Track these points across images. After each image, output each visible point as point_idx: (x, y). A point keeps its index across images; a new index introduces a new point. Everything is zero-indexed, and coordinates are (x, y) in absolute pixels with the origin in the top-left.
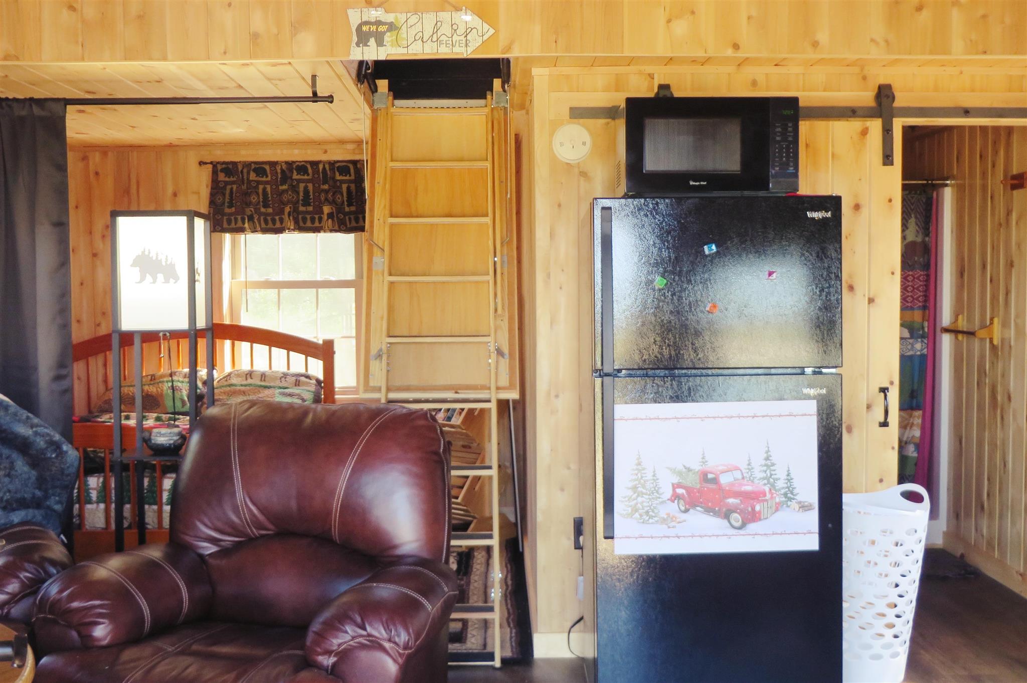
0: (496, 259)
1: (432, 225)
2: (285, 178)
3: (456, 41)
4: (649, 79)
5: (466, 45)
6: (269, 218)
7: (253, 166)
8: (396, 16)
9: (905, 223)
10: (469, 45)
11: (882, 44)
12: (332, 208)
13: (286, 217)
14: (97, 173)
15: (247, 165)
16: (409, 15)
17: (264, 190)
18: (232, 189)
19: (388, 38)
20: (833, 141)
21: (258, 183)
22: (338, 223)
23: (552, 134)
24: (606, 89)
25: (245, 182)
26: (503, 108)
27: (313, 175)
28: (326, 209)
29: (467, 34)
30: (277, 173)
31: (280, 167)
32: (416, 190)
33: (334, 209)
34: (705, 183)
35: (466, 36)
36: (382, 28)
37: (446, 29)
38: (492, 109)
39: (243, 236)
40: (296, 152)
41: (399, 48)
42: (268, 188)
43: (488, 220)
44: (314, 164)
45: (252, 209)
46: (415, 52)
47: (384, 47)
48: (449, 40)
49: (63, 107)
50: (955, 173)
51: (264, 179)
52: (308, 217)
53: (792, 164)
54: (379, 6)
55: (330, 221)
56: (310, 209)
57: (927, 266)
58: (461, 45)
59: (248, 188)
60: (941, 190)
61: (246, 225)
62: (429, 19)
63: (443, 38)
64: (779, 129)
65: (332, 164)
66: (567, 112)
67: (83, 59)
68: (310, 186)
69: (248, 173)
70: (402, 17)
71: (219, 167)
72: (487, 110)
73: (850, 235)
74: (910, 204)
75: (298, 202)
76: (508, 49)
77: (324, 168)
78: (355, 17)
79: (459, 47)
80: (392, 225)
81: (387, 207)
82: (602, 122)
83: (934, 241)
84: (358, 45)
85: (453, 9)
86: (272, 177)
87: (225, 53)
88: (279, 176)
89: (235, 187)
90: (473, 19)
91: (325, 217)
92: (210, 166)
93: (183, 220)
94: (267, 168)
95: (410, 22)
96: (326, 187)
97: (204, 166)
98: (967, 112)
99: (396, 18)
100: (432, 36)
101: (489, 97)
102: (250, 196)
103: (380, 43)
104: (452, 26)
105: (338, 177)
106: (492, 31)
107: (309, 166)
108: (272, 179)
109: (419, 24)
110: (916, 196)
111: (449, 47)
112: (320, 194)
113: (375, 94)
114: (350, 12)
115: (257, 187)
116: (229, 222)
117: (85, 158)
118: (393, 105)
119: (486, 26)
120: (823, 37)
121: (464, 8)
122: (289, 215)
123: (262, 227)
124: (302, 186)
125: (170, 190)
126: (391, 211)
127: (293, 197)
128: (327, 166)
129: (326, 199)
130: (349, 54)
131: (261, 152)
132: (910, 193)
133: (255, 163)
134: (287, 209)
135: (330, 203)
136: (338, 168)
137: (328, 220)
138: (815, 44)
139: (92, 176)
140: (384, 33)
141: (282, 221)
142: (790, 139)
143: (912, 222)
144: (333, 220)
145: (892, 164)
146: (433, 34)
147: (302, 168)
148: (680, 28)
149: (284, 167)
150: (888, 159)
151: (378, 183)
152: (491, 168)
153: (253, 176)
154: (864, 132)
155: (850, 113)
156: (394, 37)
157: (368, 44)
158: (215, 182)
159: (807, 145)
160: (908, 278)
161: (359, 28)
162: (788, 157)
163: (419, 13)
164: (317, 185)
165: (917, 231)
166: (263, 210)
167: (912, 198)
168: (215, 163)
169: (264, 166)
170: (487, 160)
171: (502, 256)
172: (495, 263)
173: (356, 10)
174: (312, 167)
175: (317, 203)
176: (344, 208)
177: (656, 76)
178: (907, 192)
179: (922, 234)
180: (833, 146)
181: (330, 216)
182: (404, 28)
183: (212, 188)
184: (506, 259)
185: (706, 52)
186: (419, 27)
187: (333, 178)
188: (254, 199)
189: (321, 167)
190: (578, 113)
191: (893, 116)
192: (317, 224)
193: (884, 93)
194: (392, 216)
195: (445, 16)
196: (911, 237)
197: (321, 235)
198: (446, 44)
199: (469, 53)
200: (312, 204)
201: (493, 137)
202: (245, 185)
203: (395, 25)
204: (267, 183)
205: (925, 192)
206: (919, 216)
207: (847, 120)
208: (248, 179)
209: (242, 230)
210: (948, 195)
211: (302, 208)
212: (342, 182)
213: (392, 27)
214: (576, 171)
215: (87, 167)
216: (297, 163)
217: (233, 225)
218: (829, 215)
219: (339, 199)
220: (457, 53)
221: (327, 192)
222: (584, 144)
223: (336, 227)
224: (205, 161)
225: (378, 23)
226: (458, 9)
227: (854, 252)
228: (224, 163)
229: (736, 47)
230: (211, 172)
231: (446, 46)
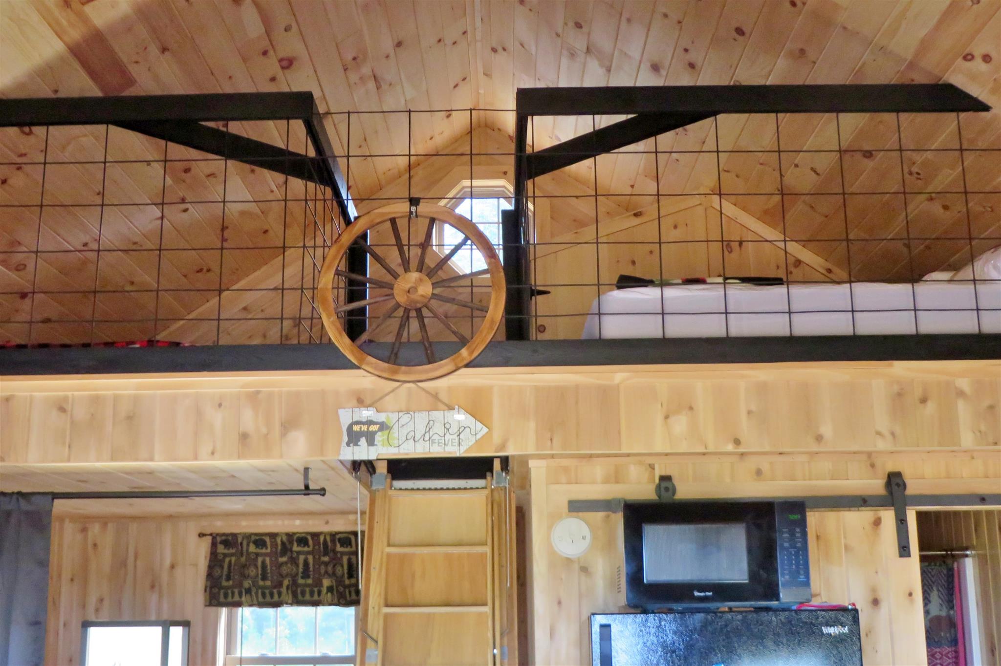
0: (495, 651)
1: (429, 614)
2: (285, 549)
3: (449, 440)
4: (650, 469)
5: (459, 444)
6: (267, 591)
7: (253, 538)
8: (388, 415)
9: (927, 596)
10: (462, 443)
11: (889, 437)
12: (332, 582)
13: (284, 590)
14: (95, 545)
15: (248, 536)
16: (401, 414)
17: (263, 562)
18: (230, 562)
19: (379, 437)
20: (845, 534)
21: (257, 555)
22: (338, 597)
23: (550, 528)
24: (606, 481)
25: (245, 554)
26: (503, 488)
27: (314, 546)
28: (326, 583)
29: (460, 433)
30: (277, 545)
31: (280, 539)
32: (413, 576)
33: (334, 582)
34: (711, 594)
35: (459, 435)
36: (373, 428)
37: (438, 429)
38: (492, 490)
39: (240, 609)
40: (298, 522)
41: (390, 448)
42: (268, 560)
43: (487, 609)
44: (315, 535)
45: (250, 582)
46: (406, 451)
47: (375, 447)
48: (441, 439)
49: (51, 500)
50: (975, 544)
51: (264, 551)
52: (308, 590)
53: (802, 572)
54: (370, 406)
55: (329, 594)
56: (310, 581)
57: (954, 642)
58: (454, 444)
59: (246, 561)
60: (961, 560)
61: (243, 599)
62: (421, 419)
63: (436, 437)
64: (786, 535)
65: (333, 535)
66: (566, 505)
67: (69, 461)
68: (310, 559)
69: (248, 545)
70: (394, 417)
71: (219, 539)
72: (486, 492)
73: (870, 632)
74: (931, 577)
75: (297, 574)
76: (503, 447)
77: (325, 540)
78: (346, 417)
79: (452, 445)
80: (387, 616)
81: (383, 596)
82: (600, 515)
83: (959, 613)
84: (348, 444)
85: (446, 408)
86: (271, 548)
87: (213, 453)
88: (279, 548)
89: (233, 559)
90: (466, 418)
91: (324, 590)
92: (209, 539)
93: (158, 630)
94: (267, 539)
95: (402, 422)
96: (326, 559)
97: (204, 538)
98: (983, 500)
99: (388, 417)
100: (424, 435)
101: (489, 478)
102: (248, 569)
103: (371, 442)
104: (445, 424)
105: (339, 548)
106: (485, 430)
107: (309, 538)
108: (271, 550)
109: (412, 423)
110: (936, 567)
111: (441, 446)
112: (320, 566)
113: (373, 476)
114: (341, 412)
115: (256, 560)
116: (226, 596)
117: (84, 530)
118: (391, 487)
119: (479, 425)
120: (826, 430)
121: (457, 407)
122: (288, 588)
123: (260, 600)
124: (302, 558)
125: (167, 563)
126: (386, 600)
127: (292, 570)
128: (328, 538)
129: (326, 572)
130: (339, 454)
131: (261, 523)
132: (929, 565)
133: (256, 534)
134: (286, 582)
135: (329, 576)
136: (340, 540)
137: (327, 593)
138: (819, 438)
139: (90, 547)
140: (374, 433)
141: (280, 594)
142: (799, 545)
143: (934, 596)
144: (332, 593)
145: (909, 556)
146: (425, 433)
147: (303, 541)
148: (680, 424)
149: (285, 538)
150: (904, 550)
151: (374, 568)
152: (491, 553)
153: (252, 548)
154: (877, 522)
155: (862, 502)
156: (386, 437)
157: (359, 444)
158: (213, 554)
159: (818, 537)
160: (936, 656)
161: (350, 429)
162: (798, 564)
163: (411, 413)
164: (317, 557)
165: (941, 604)
166: (261, 583)
167: (932, 570)
168: (214, 535)
169: (263, 537)
170: (486, 545)
171: (502, 646)
172: (494, 656)
173: (347, 410)
174: (312, 539)
175: (317, 576)
176: (344, 581)
177: (657, 467)
178: (927, 564)
179: (947, 608)
180: (845, 538)
181: (330, 589)
182: (396, 427)
183: (210, 561)
184: (506, 649)
185: (706, 448)
186: (410, 427)
187: (334, 551)
188: (252, 572)
189: (322, 538)
190: (577, 507)
191: (906, 505)
192: (316, 597)
193: (895, 481)
194: (387, 605)
195: (437, 415)
196: (935, 611)
197: (321, 609)
198: (439, 443)
199: (461, 452)
200: (312, 576)
201: (492, 521)
202: (244, 557)
203: (386, 425)
204: (266, 555)
205: (944, 562)
206: (940, 589)
207: (858, 510)
208: (247, 550)
209: (239, 604)
210: (970, 568)
211: (301, 581)
212: (342, 553)
213: (383, 426)
214: (576, 567)
215: (85, 539)
216: (298, 535)
217: (230, 599)
218: (846, 630)
219: (339, 571)
220: (450, 453)
221: (326, 564)
222: (584, 538)
223: (336, 601)
224: (204, 532)
225: (370, 423)
226: (451, 408)
227: (877, 651)
228: (224, 534)
229: (737, 442)
230: (210, 545)
231: (439, 445)
